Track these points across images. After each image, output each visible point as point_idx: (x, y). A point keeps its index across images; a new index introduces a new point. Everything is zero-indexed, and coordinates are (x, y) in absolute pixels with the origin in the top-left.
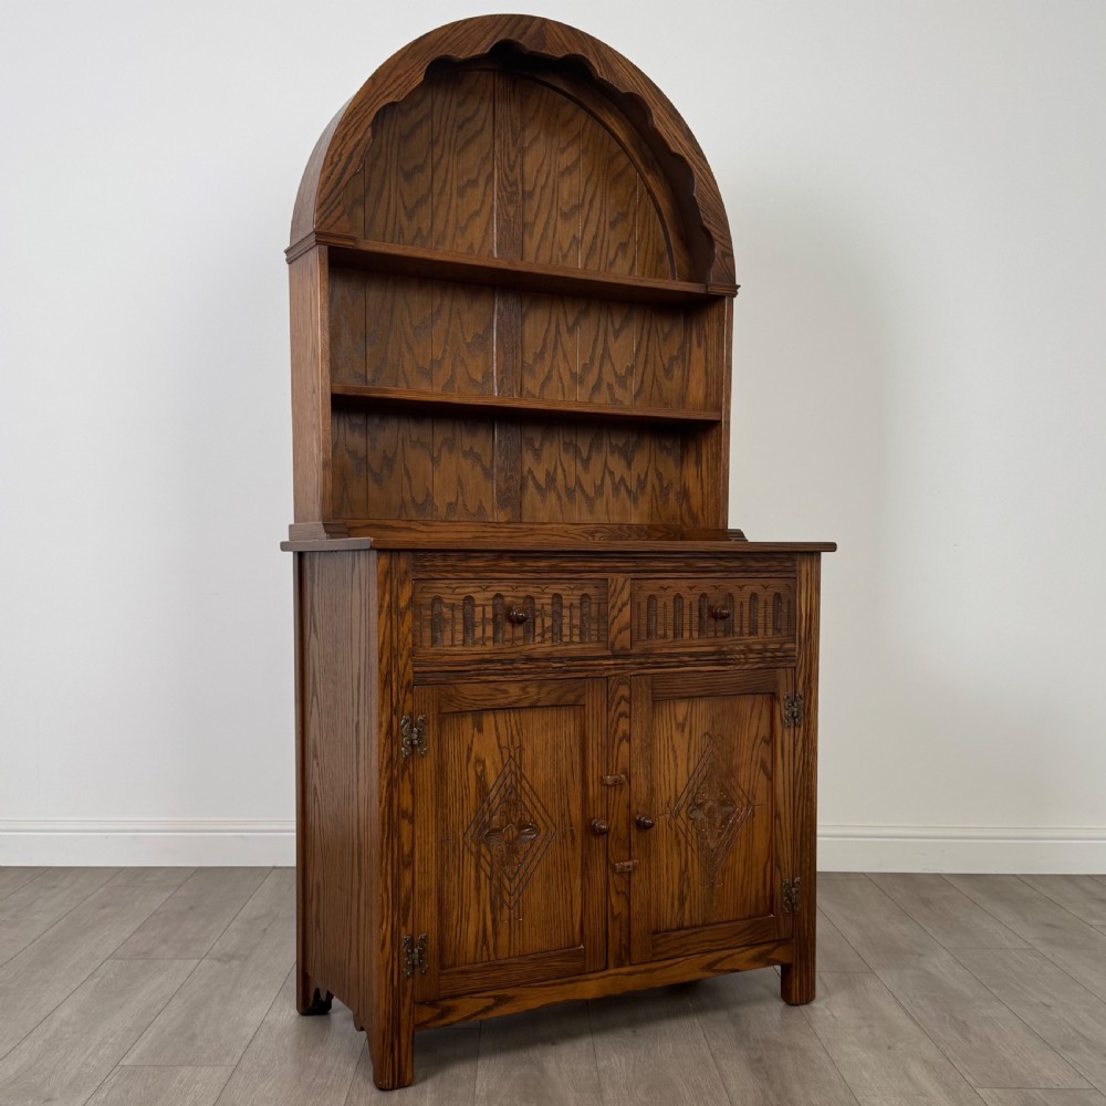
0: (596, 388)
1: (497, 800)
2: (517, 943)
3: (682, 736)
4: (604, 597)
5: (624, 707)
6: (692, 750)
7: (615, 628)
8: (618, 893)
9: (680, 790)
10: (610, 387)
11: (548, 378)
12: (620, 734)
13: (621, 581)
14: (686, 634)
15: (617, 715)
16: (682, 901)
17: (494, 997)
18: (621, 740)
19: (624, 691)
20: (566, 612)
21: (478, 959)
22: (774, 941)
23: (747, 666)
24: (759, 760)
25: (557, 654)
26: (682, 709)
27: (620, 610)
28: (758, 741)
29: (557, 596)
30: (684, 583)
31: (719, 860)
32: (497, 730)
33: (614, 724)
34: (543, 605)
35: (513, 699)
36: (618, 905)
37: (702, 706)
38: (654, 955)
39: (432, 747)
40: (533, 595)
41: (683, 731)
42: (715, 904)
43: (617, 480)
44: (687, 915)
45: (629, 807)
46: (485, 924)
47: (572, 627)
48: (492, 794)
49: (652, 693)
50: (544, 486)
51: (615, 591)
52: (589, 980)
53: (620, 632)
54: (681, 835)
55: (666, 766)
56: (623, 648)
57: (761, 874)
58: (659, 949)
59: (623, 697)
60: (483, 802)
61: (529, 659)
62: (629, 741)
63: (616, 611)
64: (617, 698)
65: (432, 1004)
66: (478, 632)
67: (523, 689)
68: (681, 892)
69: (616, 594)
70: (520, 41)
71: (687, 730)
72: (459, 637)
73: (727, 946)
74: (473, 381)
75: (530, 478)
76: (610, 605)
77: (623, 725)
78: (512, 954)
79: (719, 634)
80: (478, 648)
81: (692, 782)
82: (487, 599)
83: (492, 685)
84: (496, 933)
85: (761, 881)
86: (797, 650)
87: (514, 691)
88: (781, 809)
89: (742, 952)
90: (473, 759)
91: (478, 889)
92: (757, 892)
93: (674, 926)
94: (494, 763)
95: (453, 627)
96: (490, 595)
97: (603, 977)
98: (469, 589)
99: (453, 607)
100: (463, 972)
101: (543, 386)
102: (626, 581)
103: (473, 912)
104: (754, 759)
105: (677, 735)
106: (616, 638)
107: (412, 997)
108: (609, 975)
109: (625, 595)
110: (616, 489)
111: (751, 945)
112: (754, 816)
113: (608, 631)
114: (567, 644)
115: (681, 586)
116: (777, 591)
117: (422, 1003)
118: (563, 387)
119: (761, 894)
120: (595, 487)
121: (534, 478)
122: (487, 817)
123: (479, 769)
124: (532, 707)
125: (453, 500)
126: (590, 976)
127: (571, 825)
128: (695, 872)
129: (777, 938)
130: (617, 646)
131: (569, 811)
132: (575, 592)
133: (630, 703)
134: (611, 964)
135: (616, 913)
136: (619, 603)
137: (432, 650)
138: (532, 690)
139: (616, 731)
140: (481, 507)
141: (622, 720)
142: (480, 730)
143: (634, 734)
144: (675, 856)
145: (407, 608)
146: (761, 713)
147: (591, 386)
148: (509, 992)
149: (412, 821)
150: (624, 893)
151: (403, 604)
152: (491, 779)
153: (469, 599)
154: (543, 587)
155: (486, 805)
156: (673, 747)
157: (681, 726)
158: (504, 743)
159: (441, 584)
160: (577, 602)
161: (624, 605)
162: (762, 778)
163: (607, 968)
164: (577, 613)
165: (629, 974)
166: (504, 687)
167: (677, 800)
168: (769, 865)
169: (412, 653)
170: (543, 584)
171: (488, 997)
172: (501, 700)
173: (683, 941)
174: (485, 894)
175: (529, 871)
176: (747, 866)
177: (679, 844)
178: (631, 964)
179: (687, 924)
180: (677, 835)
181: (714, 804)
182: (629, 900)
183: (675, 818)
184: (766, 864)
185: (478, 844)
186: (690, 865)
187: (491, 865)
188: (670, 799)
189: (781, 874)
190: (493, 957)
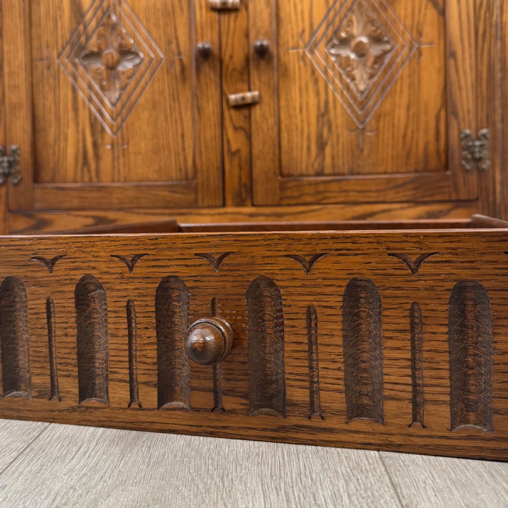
1: (94, 23)
2: (121, 168)
8: (235, 128)
9: (317, 20)
16: (322, 145)
17: (94, 217)
21: (79, 179)
31: (371, 103)
36: (236, 141)
38: (281, 199)
42: (366, 153)
44: (328, 161)
45: (247, 35)
46: (85, 146)
48: (88, 16)
54: (319, 73)
57: (432, 124)
58: (289, 193)
60: (79, 23)
68: (320, 136)
73: (381, 199)
78: (116, 178)
81: (332, 14)
84: (97, 157)
85: (432, 132)
88: (458, 48)
89: (402, 208)
91: (76, 110)
92: (426, 145)
93: (312, 172)
100: (59, 188)
103: (71, 132)
108: (226, 213)
111: (416, 202)
112: (420, 54)
119: (432, 147)
122: (83, 39)
126: (205, 211)
127: (179, 53)
128: (339, 114)
129: (454, 197)
131: (177, 38)
134: (229, 201)
135: (234, 148)
150: (242, 129)
155: (81, 27)
162: (431, 13)
163: (224, 205)
167: (312, 33)
168: (443, 113)
171: (87, 217)
173: (321, 187)
174: (84, 117)
175: (133, 98)
176: (411, 113)
177: (316, 82)
178: (253, 205)
179: (328, 170)
180: (313, 72)
181: (365, 40)
182: (249, 137)
183: (312, 52)
184: (439, 112)
185: (75, 65)
186: (331, 105)
187: (90, 87)
188: (303, 31)
189: (459, 124)
190: (95, 179)
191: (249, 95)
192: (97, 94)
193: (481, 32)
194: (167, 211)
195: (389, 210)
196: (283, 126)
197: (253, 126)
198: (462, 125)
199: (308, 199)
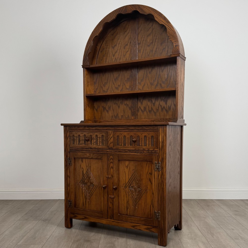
0: (157, 85)
1: (86, 177)
2: (90, 207)
3: (127, 169)
4: (107, 136)
5: (111, 161)
6: (130, 173)
7: (109, 143)
8: (110, 202)
9: (127, 182)
10: (161, 85)
11: (144, 85)
12: (110, 167)
13: (111, 132)
14: (127, 145)
15: (110, 162)
16: (127, 208)
17: (84, 217)
18: (111, 168)
19: (111, 157)
20: (98, 139)
21: (82, 208)
22: (152, 226)
23: (143, 154)
24: (149, 178)
25: (97, 148)
26: (127, 163)
27: (110, 139)
28: (148, 173)
29: (97, 135)
30: (126, 133)
31: (137, 201)
32: (86, 162)
33: (109, 164)
34: (94, 137)
35: (88, 156)
36: (110, 205)
37: (132, 163)
38: (118, 219)
39: (73, 164)
40: (92, 135)
41: (127, 168)
42: (136, 212)
43: (163, 107)
44: (128, 212)
45: (113, 183)
46: (84, 201)
47: (100, 142)
48: (85, 175)
49: (118, 158)
50: (143, 110)
51: (109, 134)
52: (104, 220)
53: (111, 143)
54: (127, 193)
55: (123, 176)
56: (111, 147)
57: (149, 208)
58: (120, 218)
59: (111, 158)
61: (91, 148)
62: (113, 168)
63: (109, 139)
64: (110, 158)
65: (73, 214)
66: (81, 142)
67: (90, 154)
68: (127, 207)
69: (110, 135)
70: (121, 13)
71: (128, 168)
72: (77, 143)
73: (138, 223)
74: (127, 89)
75: (140, 109)
76: (108, 138)
77: (111, 165)
78: (89, 209)
79: (136, 145)
80: (81, 145)
81: (130, 181)
82: (83, 136)
83: (84, 153)
84: (86, 204)
85: (149, 210)
86: (159, 151)
87: (88, 155)
89: (142, 226)
90: (81, 168)
91: (82, 194)
92: (148, 212)
93: (125, 214)
94: (85, 169)
95: (76, 141)
96: (83, 135)
97: (107, 220)
98: (79, 133)
99: (76, 137)
100: (79, 210)
101: (143, 87)
102: (112, 132)
103: (81, 198)
104: (147, 178)
105: (126, 169)
106: (109, 145)
107: (70, 212)
108: (108, 220)
109: (112, 135)
110: (162, 109)
111: (146, 225)
112: (147, 192)
113: (108, 143)
114: (99, 146)
115: (125, 134)
116: (152, 135)
117: (71, 213)
118: (148, 86)
120: (156, 110)
121: (141, 108)
122: (84, 180)
123: (82, 170)
124: (92, 158)
125: (123, 115)
127: (101, 185)
128: (131, 202)
129: (153, 225)
130: (110, 147)
131: (100, 182)
132: (101, 134)
133: (113, 160)
134: (109, 218)
135: (110, 207)
136: (110, 137)
137: (73, 145)
138: (92, 155)
139: (110, 166)
140: (128, 116)
141: (111, 164)
142: (83, 162)
143: (114, 167)
144: (126, 198)
145: (68, 137)
146: (149, 166)
147: (155, 85)
148: (87, 217)
149: (70, 178)
150: (112, 203)
151: (68, 136)
152: (85, 172)
153: (79, 135)
154: (94, 133)
155: (84, 177)
156: (125, 172)
157: (127, 167)
158: (87, 165)
159: (74, 132)
160: (101, 137)
161: (111, 138)
162: (149, 183)
163: (108, 218)
164: (101, 139)
165: (113, 221)
166: (86, 154)
167: (126, 185)
169: (69, 146)
170: (93, 132)
171: (83, 216)
172: (85, 156)
173: (126, 218)
174: (84, 195)
175: (93, 193)
176: (145, 204)
177: (126, 195)
178: (113, 219)
179: (128, 214)
180: (126, 193)
181: (136, 187)
182: (113, 205)
183: (126, 188)
184: (151, 205)
185: (82, 185)
186: (129, 200)
187: (85, 189)
188: (124, 183)
189: (154, 209)
190: (85, 209)
191: (112, 196)
192: (86, 191)
193: (159, 189)
194: (97, 218)
195: (140, 226)
196: (120, 203)
197: (114, 202)
198: (155, 209)
199: (124, 220)
